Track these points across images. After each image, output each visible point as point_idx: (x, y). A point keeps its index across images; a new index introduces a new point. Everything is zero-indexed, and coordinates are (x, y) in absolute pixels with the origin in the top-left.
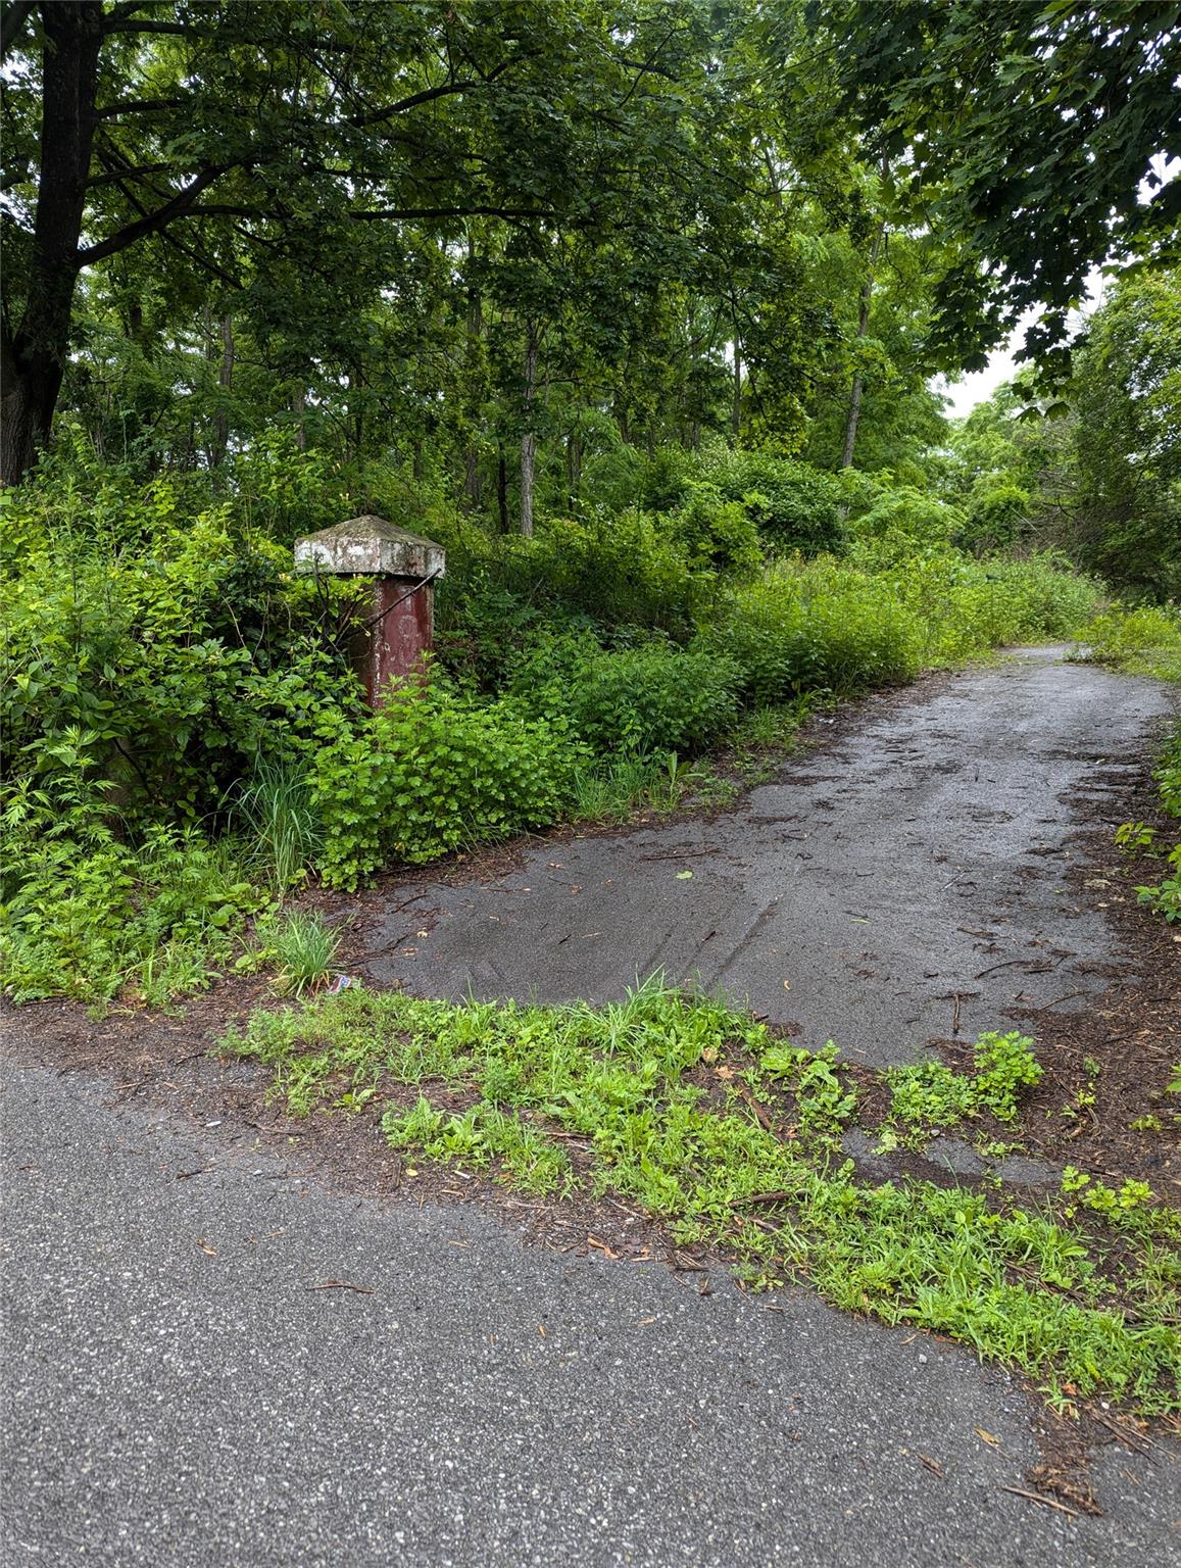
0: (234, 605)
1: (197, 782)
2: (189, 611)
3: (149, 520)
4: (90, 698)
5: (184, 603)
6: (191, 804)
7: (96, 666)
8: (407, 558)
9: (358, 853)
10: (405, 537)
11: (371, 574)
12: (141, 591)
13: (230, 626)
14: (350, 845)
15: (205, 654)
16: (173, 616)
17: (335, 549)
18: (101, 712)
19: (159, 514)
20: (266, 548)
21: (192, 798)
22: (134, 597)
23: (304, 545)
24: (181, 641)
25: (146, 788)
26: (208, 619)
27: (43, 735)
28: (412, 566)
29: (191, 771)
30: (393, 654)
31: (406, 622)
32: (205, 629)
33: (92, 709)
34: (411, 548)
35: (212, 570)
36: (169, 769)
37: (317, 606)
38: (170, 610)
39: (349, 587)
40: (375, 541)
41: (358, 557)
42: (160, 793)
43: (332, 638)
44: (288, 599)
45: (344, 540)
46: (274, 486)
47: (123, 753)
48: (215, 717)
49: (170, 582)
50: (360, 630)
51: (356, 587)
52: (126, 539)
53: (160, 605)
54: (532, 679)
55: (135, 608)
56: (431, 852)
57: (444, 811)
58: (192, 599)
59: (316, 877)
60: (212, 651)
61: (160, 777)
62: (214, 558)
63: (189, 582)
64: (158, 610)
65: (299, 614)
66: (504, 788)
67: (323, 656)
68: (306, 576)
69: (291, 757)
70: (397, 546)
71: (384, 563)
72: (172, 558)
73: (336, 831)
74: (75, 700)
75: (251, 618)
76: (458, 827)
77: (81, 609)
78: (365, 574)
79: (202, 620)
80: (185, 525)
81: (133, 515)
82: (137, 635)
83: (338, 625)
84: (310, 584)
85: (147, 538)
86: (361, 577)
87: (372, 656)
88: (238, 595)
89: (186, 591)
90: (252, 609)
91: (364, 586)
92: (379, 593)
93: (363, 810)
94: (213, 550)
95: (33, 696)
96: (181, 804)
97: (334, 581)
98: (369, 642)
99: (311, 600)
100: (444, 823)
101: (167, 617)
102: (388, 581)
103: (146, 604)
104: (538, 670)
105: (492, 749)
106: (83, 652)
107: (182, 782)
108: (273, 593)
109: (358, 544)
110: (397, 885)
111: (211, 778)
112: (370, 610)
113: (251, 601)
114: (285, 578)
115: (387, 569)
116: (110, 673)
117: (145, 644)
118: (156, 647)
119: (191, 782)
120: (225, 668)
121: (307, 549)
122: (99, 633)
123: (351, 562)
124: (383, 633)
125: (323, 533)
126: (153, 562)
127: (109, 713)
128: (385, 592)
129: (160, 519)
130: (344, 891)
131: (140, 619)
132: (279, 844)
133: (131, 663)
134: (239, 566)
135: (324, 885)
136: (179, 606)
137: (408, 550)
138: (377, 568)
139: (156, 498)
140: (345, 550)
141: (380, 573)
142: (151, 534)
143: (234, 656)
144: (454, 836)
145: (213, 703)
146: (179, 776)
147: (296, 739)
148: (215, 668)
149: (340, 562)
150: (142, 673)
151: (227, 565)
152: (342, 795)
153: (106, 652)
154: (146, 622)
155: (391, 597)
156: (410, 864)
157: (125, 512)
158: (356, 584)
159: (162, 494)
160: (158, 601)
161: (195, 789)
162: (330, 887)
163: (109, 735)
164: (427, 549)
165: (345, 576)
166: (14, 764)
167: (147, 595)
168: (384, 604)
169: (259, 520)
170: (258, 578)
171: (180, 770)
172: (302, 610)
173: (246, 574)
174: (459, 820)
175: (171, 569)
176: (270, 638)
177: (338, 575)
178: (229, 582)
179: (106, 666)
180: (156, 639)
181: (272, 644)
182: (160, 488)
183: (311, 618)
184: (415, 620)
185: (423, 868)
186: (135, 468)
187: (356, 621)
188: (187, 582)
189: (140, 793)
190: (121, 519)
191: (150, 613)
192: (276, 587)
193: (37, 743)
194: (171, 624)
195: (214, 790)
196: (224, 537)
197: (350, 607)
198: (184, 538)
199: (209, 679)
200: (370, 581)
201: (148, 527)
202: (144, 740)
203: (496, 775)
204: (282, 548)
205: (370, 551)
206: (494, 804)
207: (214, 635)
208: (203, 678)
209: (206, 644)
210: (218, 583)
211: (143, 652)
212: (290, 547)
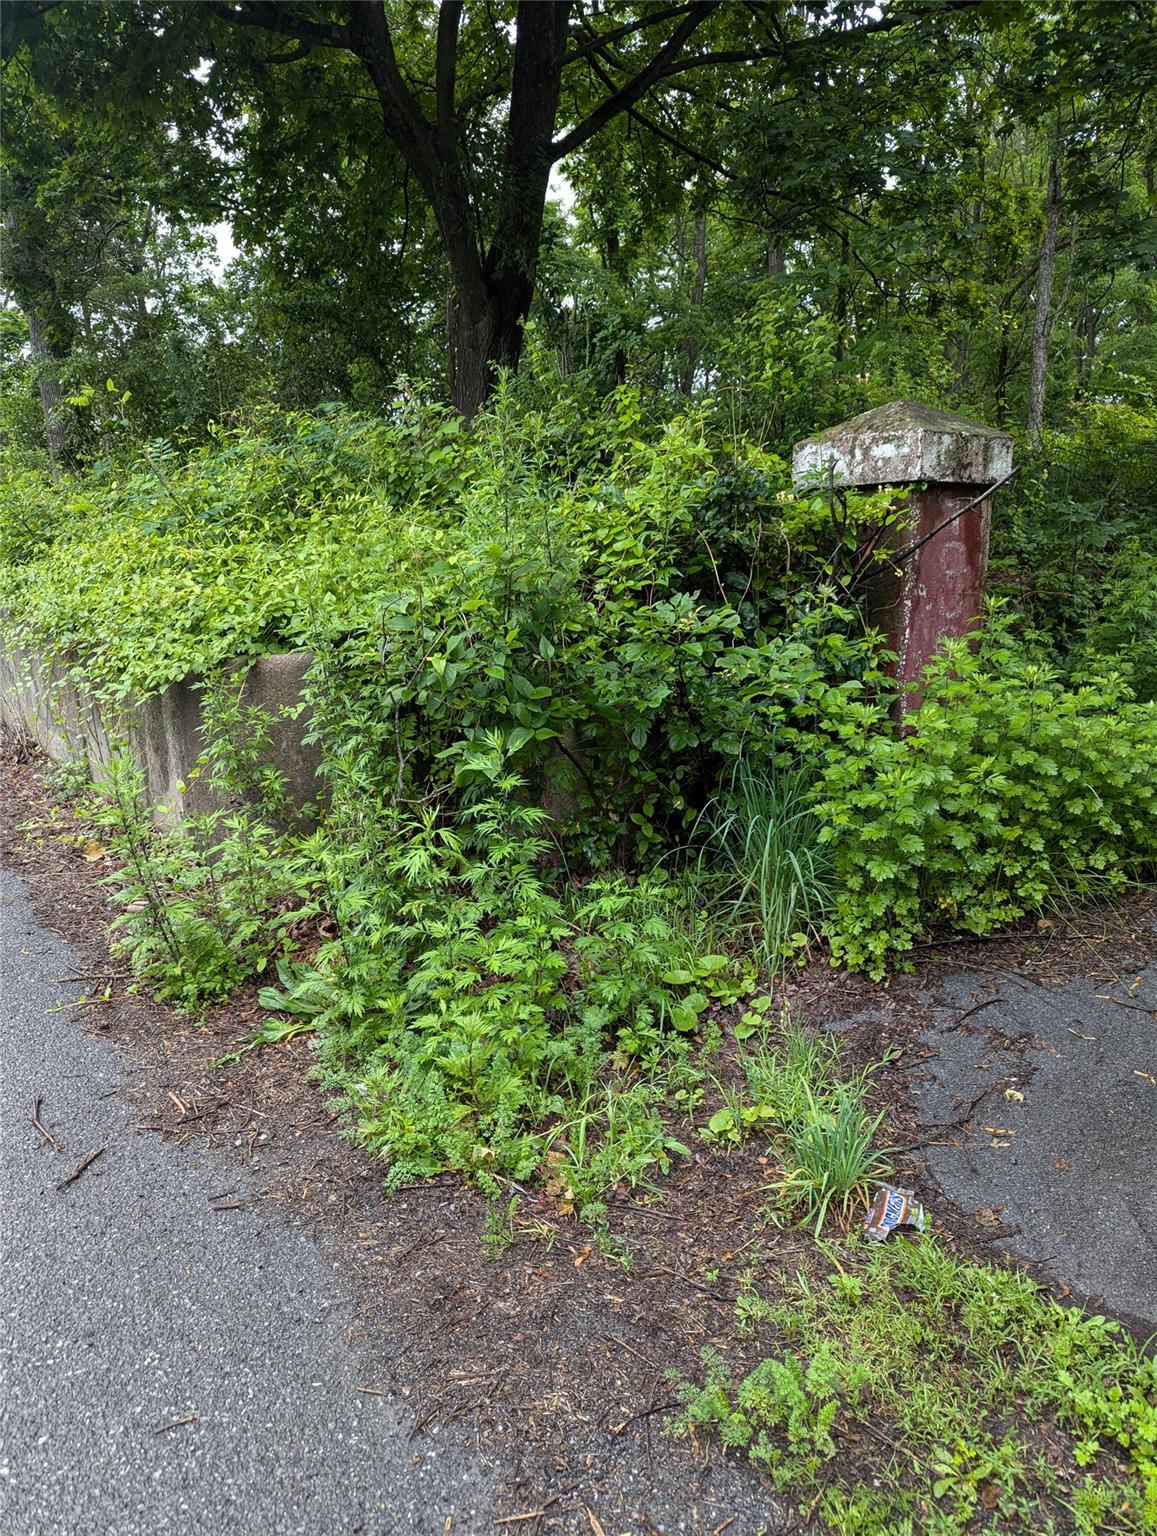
0: (713, 541)
1: (656, 789)
2: (653, 553)
3: (609, 436)
4: (521, 683)
5: (648, 543)
6: (650, 820)
7: (529, 636)
8: (959, 459)
9: (890, 921)
10: (956, 425)
11: (906, 484)
12: (594, 529)
13: (706, 572)
14: (879, 911)
15: (673, 617)
16: (632, 562)
17: (852, 453)
18: (535, 702)
19: (622, 428)
20: (758, 460)
21: (649, 811)
22: (586, 538)
23: (807, 450)
24: (641, 597)
25: (593, 794)
26: (678, 564)
27: (463, 737)
28: (965, 467)
29: (649, 776)
30: (930, 599)
31: (951, 551)
32: (674, 577)
33: (524, 698)
34: (966, 440)
35: (684, 494)
36: (623, 770)
37: (824, 537)
38: (628, 553)
39: (874, 505)
40: (914, 433)
41: (887, 461)
42: (610, 800)
43: (846, 581)
44: (784, 529)
45: (866, 437)
46: (769, 373)
47: (565, 751)
48: (684, 706)
49: (631, 514)
50: (886, 567)
51: (886, 504)
52: (582, 463)
53: (617, 547)
54: (1131, 626)
55: (584, 553)
56: (995, 913)
57: (1019, 849)
58: (657, 536)
59: (821, 947)
60: (682, 611)
61: (610, 780)
62: (688, 477)
63: (655, 514)
64: (614, 553)
65: (801, 548)
66: (1119, 814)
67: (838, 610)
68: (808, 494)
69: (784, 760)
70: (947, 439)
71: (925, 466)
72: (634, 482)
73: (855, 882)
74: (502, 688)
75: (735, 558)
76: (1042, 877)
77: (512, 560)
78: (896, 485)
79: (669, 565)
80: (653, 437)
81: (591, 432)
82: (588, 592)
83: (854, 562)
84: (818, 506)
85: (607, 459)
86: (889, 489)
87: (901, 604)
88: (718, 528)
89: (650, 527)
90: (737, 546)
91: (895, 501)
92: (915, 511)
93: (902, 858)
94: (687, 467)
95: (450, 683)
96: (635, 818)
97: (852, 499)
98: (898, 584)
99: (818, 528)
100: (1017, 870)
101: (624, 564)
102: (930, 492)
103: (600, 547)
104: (1145, 612)
105: (1106, 753)
106: (514, 621)
107: (637, 789)
108: (767, 520)
109: (887, 440)
110: (944, 971)
111: (674, 786)
112: (902, 536)
113: (736, 534)
114: (783, 497)
115: (930, 474)
116: (547, 650)
117: (596, 603)
118: (610, 605)
119: (651, 788)
120: (700, 637)
121: (811, 458)
122: (535, 593)
123: (875, 469)
124: (917, 570)
125: (833, 431)
126: (612, 489)
127: (546, 702)
128: (925, 509)
129: (623, 434)
130: (864, 974)
131: (589, 568)
132: (769, 891)
133: (578, 628)
134: (721, 485)
135: (834, 963)
136: (641, 546)
137: (962, 442)
138: (915, 473)
139: (619, 407)
140: (866, 452)
141: (919, 482)
142: (611, 454)
143: (714, 620)
144: (1037, 892)
145: (681, 686)
146: (634, 781)
147: (792, 734)
148: (686, 636)
149: (858, 470)
150: (592, 641)
151: (706, 484)
152: (870, 832)
153: (545, 619)
154: (598, 572)
155: (931, 514)
156: (964, 932)
157: (583, 429)
158: (884, 499)
159: (626, 402)
160: (614, 541)
161: (654, 798)
162: (844, 966)
163: (545, 734)
164: (989, 440)
165: (868, 489)
166: (434, 768)
167: (602, 533)
168: (921, 528)
169: (747, 424)
170: (746, 499)
171: (635, 772)
172: (805, 542)
173: (731, 497)
174: (1046, 866)
175: (633, 496)
176: (759, 587)
177: (860, 488)
178: (707, 508)
179: (543, 640)
180: (609, 593)
181: (763, 595)
182: (626, 395)
183: (816, 554)
184: (962, 548)
185: (986, 941)
186: (597, 374)
187: (881, 555)
188: (651, 514)
189: (585, 803)
190: (578, 439)
191: (604, 558)
192: (769, 513)
193: (456, 748)
194: (629, 573)
195: (679, 804)
196: (701, 448)
197: (873, 533)
198: (651, 453)
199: (678, 652)
200: (904, 494)
201: (608, 445)
202: (591, 731)
203: (1107, 793)
204: (776, 458)
205: (906, 450)
206: (1101, 838)
207: (686, 586)
208: (669, 652)
209: (674, 600)
210: (692, 510)
211: (594, 613)
212: (786, 456)
